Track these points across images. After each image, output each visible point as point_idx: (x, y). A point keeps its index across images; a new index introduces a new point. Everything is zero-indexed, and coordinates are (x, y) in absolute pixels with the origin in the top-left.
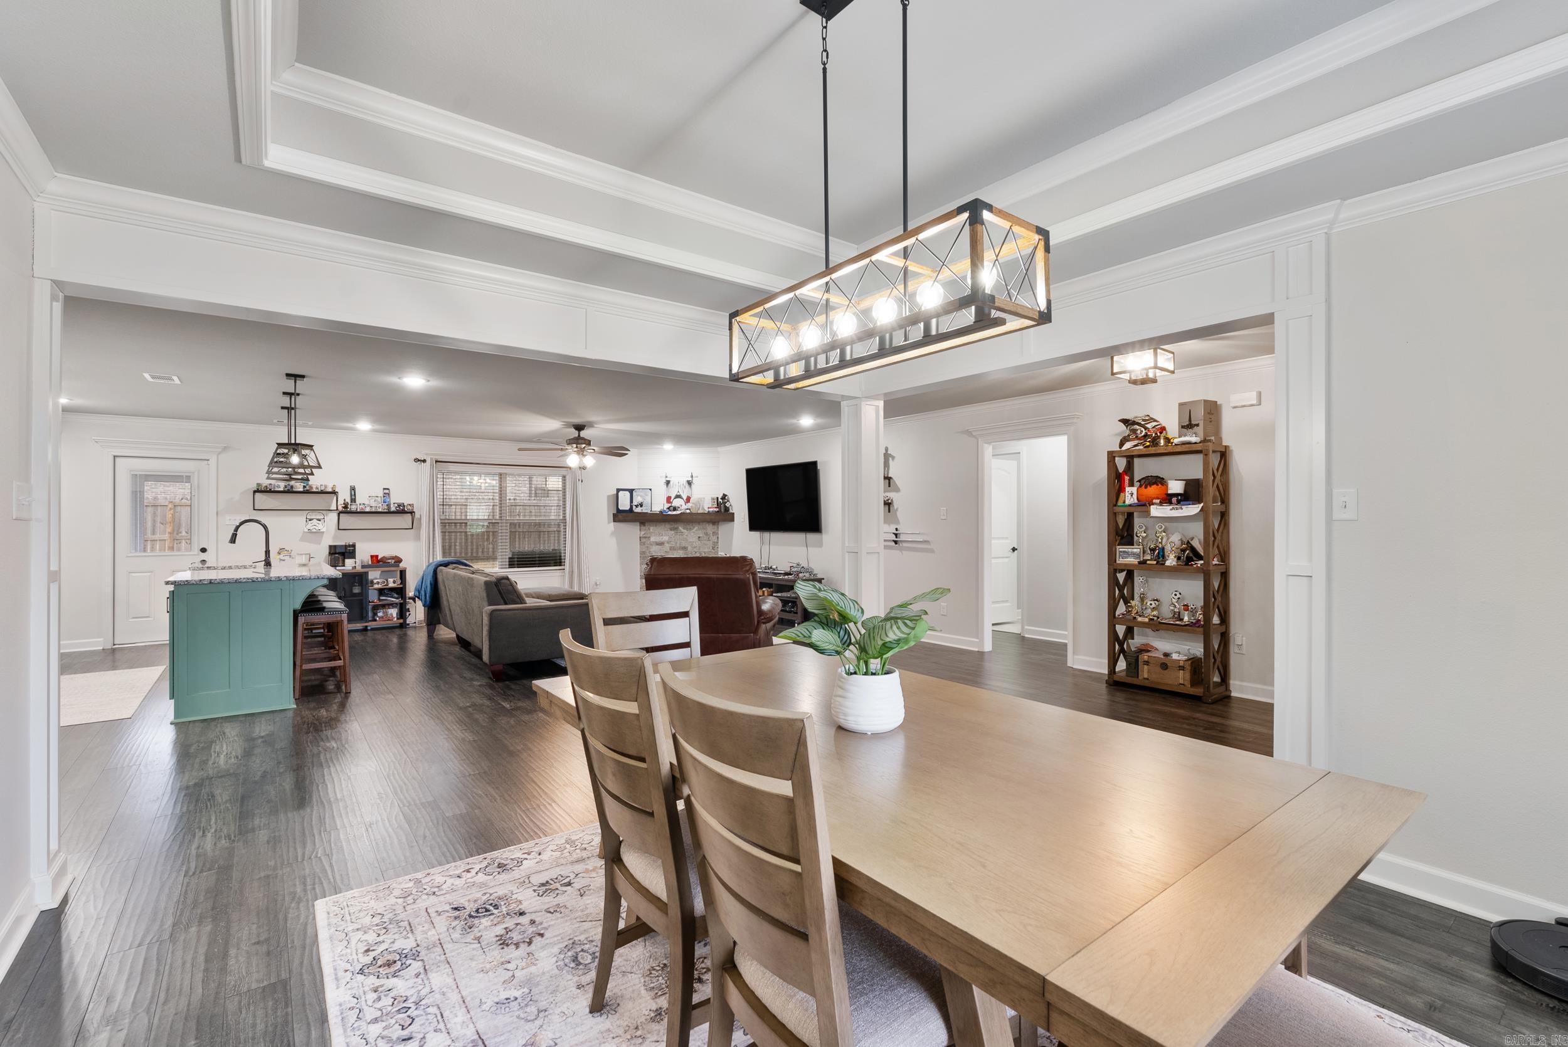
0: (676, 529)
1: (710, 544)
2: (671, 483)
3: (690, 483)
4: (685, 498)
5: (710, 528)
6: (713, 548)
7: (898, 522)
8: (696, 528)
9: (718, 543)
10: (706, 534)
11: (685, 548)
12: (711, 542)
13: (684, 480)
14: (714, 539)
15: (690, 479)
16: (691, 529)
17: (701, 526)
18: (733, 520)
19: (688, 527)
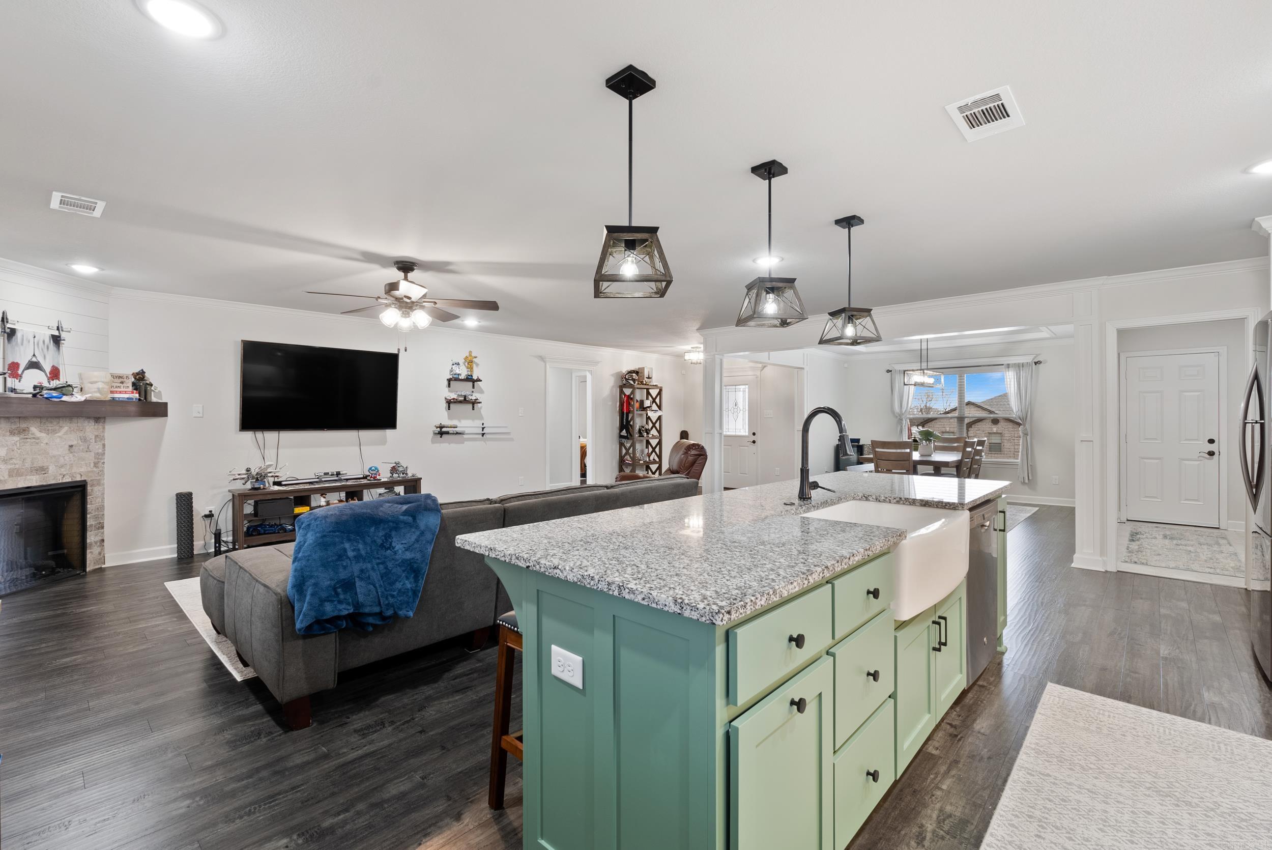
0: (26, 430)
1: (90, 457)
2: (19, 335)
3: (56, 340)
4: (48, 370)
5: (90, 429)
6: (96, 465)
7: (481, 418)
8: (66, 428)
9: (104, 453)
10: (84, 440)
11: (42, 470)
12: (93, 454)
13: (46, 334)
14: (97, 447)
15: (56, 333)
16: (54, 432)
17: (74, 425)
18: (165, 414)
19: (50, 426)
